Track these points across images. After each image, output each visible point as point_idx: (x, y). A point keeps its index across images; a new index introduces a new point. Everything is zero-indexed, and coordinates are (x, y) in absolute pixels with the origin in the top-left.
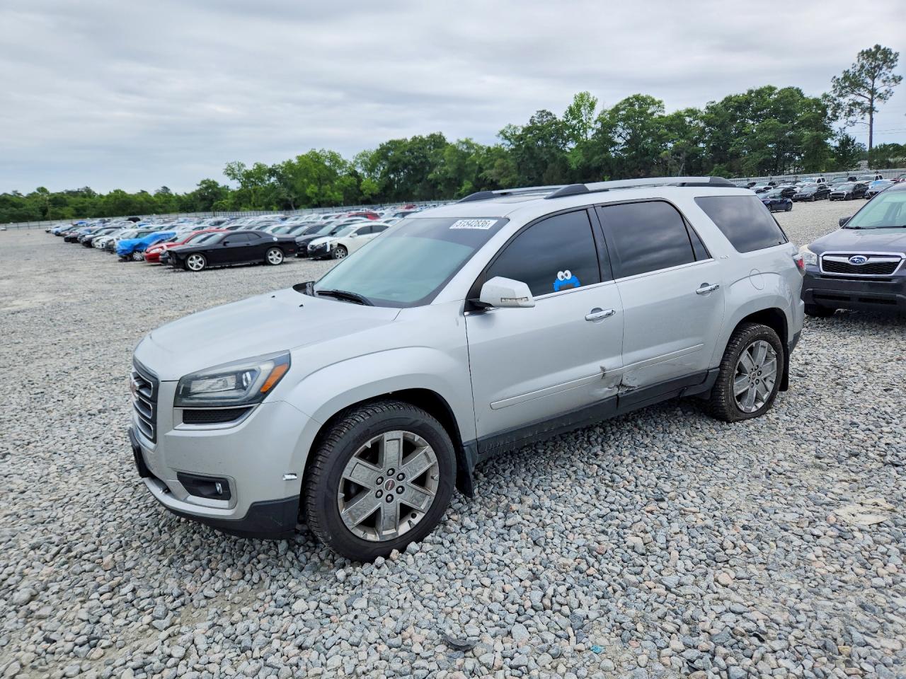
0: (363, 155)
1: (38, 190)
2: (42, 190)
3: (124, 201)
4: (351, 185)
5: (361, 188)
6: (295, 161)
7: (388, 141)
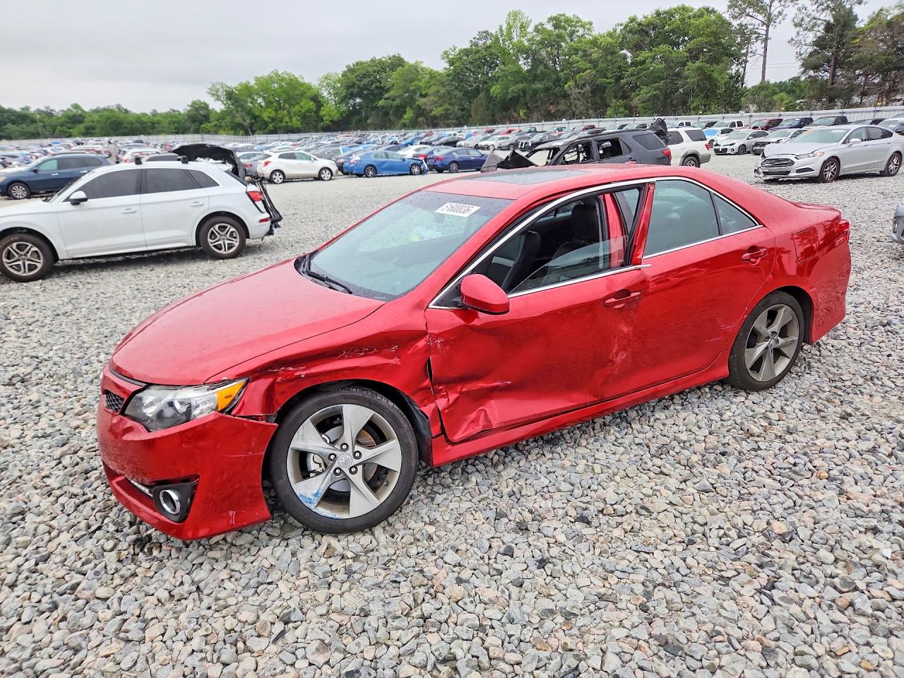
0: (326, 78)
1: (72, 106)
2: (76, 106)
3: (115, 121)
4: (310, 111)
5: (322, 113)
6: (252, 82)
7: (354, 62)
